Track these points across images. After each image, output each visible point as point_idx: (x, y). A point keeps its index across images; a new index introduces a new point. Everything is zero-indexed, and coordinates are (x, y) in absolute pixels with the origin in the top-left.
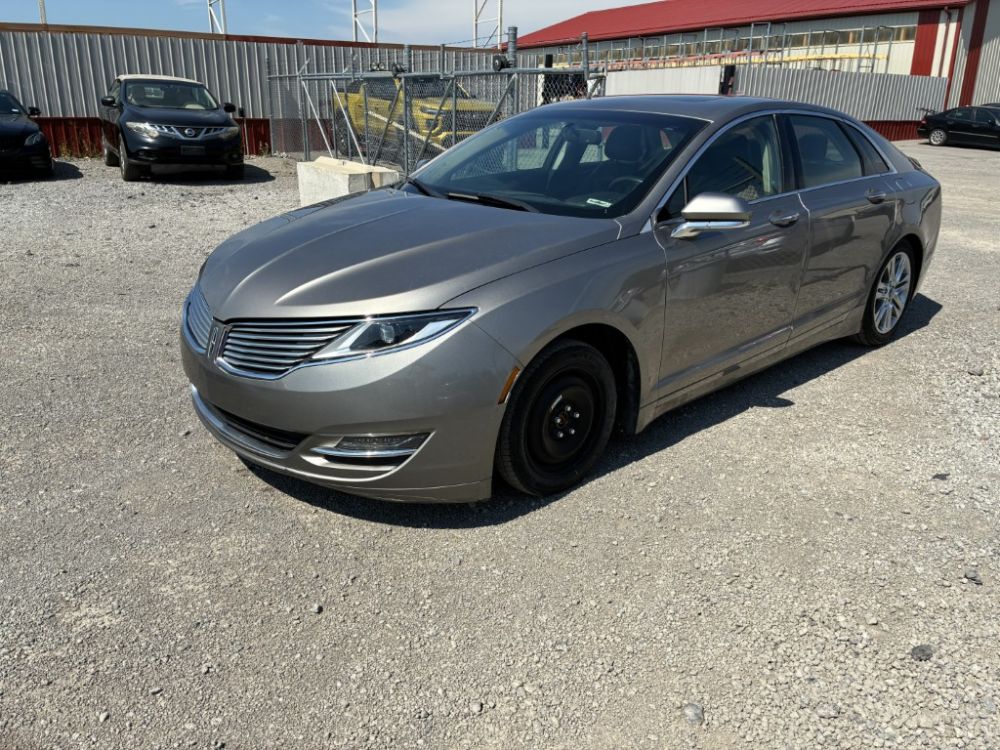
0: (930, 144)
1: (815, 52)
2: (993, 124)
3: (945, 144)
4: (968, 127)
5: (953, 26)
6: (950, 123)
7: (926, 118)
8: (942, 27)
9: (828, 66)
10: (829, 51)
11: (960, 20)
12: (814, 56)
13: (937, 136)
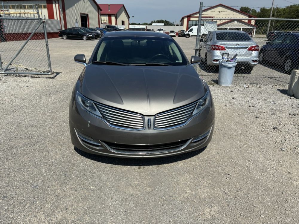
0: (63, 39)
1: (18, 11)
2: (78, 33)
3: (67, 39)
4: (72, 34)
5: (57, 5)
6: (67, 33)
7: (60, 31)
8: (54, 5)
9: (23, 15)
10: (22, 11)
11: (58, 4)
12: (18, 12)
13: (65, 37)
